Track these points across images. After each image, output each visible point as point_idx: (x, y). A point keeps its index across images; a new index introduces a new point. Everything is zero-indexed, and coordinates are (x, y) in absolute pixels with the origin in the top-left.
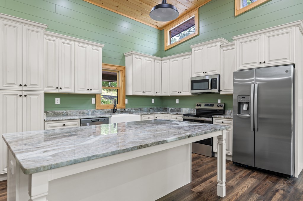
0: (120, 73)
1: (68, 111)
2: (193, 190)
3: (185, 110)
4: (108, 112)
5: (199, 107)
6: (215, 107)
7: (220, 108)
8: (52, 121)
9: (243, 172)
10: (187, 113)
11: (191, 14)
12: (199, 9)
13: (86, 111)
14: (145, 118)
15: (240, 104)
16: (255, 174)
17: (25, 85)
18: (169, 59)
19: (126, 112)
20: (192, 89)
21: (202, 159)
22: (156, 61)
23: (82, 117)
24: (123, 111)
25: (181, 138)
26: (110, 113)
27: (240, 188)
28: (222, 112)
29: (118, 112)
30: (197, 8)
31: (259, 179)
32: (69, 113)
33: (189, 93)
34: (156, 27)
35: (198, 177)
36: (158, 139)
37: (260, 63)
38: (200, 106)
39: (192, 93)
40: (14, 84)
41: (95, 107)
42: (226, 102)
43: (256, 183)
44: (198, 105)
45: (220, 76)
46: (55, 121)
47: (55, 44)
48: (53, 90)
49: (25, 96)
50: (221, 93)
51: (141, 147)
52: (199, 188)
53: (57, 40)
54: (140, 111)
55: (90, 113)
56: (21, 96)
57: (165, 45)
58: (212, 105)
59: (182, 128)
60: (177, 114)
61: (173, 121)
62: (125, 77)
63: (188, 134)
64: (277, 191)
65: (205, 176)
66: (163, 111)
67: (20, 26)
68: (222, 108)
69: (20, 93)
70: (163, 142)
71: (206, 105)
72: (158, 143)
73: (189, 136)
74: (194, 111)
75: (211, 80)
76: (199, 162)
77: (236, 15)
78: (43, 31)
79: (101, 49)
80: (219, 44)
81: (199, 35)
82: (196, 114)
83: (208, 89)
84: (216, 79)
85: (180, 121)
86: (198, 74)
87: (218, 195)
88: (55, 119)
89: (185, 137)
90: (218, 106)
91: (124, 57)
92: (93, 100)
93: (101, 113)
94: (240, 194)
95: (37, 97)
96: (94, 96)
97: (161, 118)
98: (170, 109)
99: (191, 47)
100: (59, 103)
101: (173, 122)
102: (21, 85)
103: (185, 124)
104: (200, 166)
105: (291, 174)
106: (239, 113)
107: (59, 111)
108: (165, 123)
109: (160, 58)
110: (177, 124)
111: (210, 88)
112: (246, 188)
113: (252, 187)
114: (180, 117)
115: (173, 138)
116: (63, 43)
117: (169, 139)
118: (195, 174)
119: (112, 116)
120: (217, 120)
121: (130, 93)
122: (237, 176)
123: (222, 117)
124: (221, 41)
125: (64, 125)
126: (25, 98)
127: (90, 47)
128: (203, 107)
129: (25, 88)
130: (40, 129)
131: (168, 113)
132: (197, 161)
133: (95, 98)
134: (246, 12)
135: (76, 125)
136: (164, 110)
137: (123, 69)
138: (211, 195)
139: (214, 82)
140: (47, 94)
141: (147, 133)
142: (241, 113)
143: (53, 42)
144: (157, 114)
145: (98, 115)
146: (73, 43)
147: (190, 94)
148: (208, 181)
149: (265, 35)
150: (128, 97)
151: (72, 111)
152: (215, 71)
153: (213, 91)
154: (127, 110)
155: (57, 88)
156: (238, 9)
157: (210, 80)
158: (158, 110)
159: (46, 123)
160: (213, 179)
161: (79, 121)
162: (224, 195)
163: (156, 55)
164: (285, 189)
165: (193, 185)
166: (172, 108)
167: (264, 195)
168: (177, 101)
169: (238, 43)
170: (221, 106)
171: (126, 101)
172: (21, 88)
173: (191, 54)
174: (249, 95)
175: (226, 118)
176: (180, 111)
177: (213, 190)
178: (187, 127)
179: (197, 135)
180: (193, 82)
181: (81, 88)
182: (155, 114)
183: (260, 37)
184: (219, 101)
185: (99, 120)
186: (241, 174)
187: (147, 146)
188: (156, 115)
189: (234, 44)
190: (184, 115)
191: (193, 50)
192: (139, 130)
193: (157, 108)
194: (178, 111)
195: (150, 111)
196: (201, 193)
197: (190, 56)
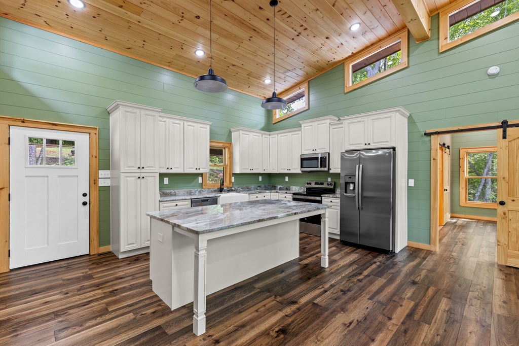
0: (227, 149)
1: (176, 191)
2: (300, 263)
3: (295, 189)
4: (215, 191)
5: (309, 186)
6: (325, 186)
7: (330, 187)
8: (166, 201)
9: (348, 249)
10: (297, 191)
11: (301, 87)
12: (309, 82)
13: (193, 190)
14: (253, 197)
15: (347, 184)
16: (360, 250)
17: (143, 168)
18: (278, 134)
19: (232, 191)
20: (302, 167)
21: (312, 238)
22: (263, 136)
23: (193, 197)
24: (230, 190)
25: (288, 215)
26: (216, 193)
27: (343, 261)
28: (331, 191)
29: (225, 191)
30: (307, 81)
31: (362, 255)
32: (177, 192)
33: (298, 170)
34: (263, 98)
35: (306, 253)
36: (271, 216)
37: (366, 144)
38: (310, 184)
39: (302, 171)
40: (133, 167)
41: (202, 186)
42: (336, 180)
43: (357, 257)
44: (308, 184)
45: (329, 154)
46: (168, 201)
47: (166, 125)
48: (165, 171)
49: (143, 178)
50: (331, 171)
51: (260, 221)
52: (306, 262)
53: (167, 120)
54: (247, 189)
55: (197, 192)
56: (139, 178)
57: (274, 118)
58: (322, 184)
59: (290, 207)
60: (286, 193)
61: (282, 200)
62: (231, 154)
63: (294, 212)
64: (375, 263)
65: (312, 253)
66: (271, 189)
67: (138, 111)
68: (332, 187)
69: (138, 175)
70: (275, 218)
71: (316, 183)
72: (271, 218)
73: (295, 214)
74: (304, 190)
75: (321, 158)
76: (307, 241)
77: (345, 92)
78: (157, 114)
79: (208, 127)
80: (328, 121)
81: (309, 109)
82: (305, 193)
83: (318, 167)
84: (326, 157)
85: (289, 201)
86: (308, 151)
87: (322, 266)
88: (169, 199)
89: (292, 214)
90: (328, 185)
91: (230, 132)
92: (200, 178)
93: (208, 193)
94: (342, 265)
95: (153, 178)
96: (201, 175)
97: (269, 198)
98: (279, 187)
99: (301, 122)
100: (167, 183)
101: (282, 202)
102: (139, 168)
103: (294, 203)
104: (309, 244)
105: (391, 249)
106: (346, 192)
107: (168, 191)
108: (275, 203)
109: (268, 133)
110: (286, 204)
111: (319, 167)
112: (348, 261)
113: (353, 260)
114: (290, 197)
115: (283, 214)
116: (173, 123)
117: (279, 216)
118: (302, 250)
119: (220, 196)
120: (326, 199)
121: (237, 170)
122: (342, 252)
123: (331, 196)
124: (331, 119)
125: (177, 205)
126: (143, 180)
127: (197, 126)
128: (313, 185)
129: (143, 170)
130: (155, 210)
131: (277, 192)
132: (306, 240)
133: (202, 176)
134: (355, 89)
135: (187, 205)
136: (273, 188)
137: (230, 145)
138: (316, 266)
139: (324, 161)
140: (161, 175)
141: (261, 211)
142: (348, 192)
143: (164, 123)
144: (266, 192)
145: (205, 195)
146: (182, 122)
147: (300, 172)
148: (314, 256)
149: (371, 118)
150: (234, 174)
151: (180, 190)
152: (325, 149)
153: (323, 169)
154: (233, 189)
155: (168, 168)
156: (347, 86)
157: (319, 158)
158: (266, 189)
159: (161, 203)
160: (318, 255)
161: (190, 200)
162: (327, 265)
163: (263, 129)
164: (382, 261)
165: (300, 260)
166: (281, 187)
167: (362, 266)
168: (287, 179)
169: (346, 123)
170: (331, 185)
171: (233, 179)
172: (139, 170)
173: (300, 130)
174: (355, 176)
175: (335, 197)
176: (290, 190)
177: (318, 262)
178: (294, 206)
179: (302, 213)
180: (302, 160)
181: (189, 168)
182: (264, 192)
183: (365, 119)
184: (329, 180)
185: (208, 200)
186: (346, 250)
187: (264, 220)
188: (264, 194)
189: (342, 123)
190: (294, 194)
191: (303, 126)
192: (254, 209)
193: (265, 186)
194: (287, 189)
195: (257, 189)
196: (307, 265)
197: (300, 132)
